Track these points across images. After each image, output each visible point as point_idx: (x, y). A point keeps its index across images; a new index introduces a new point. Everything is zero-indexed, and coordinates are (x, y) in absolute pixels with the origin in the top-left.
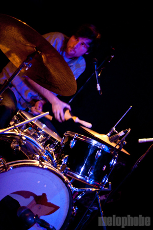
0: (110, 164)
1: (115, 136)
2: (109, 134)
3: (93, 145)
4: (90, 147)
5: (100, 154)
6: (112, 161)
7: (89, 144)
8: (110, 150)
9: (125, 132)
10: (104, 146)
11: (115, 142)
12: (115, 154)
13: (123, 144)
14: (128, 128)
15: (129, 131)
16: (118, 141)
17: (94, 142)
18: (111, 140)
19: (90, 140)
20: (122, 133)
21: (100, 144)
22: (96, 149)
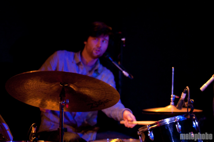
0: (194, 128)
1: (179, 102)
2: (172, 103)
3: (168, 123)
4: (167, 127)
5: (180, 126)
6: (194, 124)
7: (165, 125)
8: (185, 116)
9: (186, 92)
10: (178, 118)
11: (184, 107)
12: (192, 116)
13: (191, 103)
14: (185, 87)
15: (188, 88)
16: (186, 103)
17: (167, 121)
18: (180, 108)
19: (163, 121)
20: (183, 96)
21: (173, 118)
22: (173, 125)
